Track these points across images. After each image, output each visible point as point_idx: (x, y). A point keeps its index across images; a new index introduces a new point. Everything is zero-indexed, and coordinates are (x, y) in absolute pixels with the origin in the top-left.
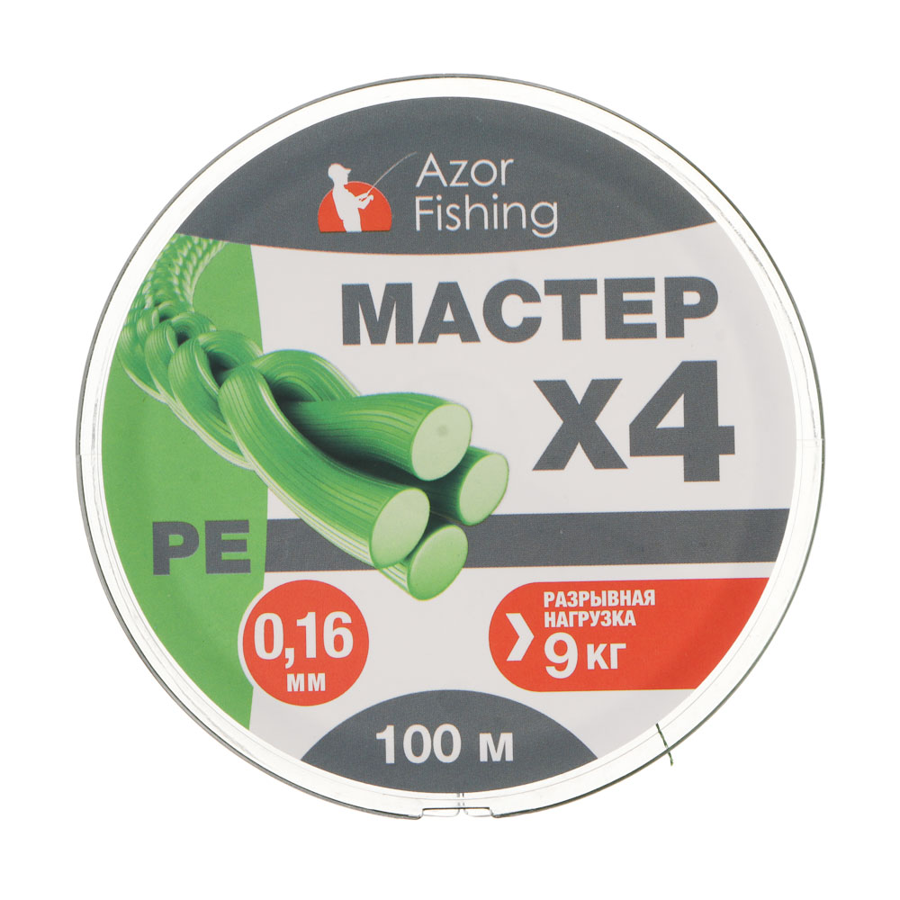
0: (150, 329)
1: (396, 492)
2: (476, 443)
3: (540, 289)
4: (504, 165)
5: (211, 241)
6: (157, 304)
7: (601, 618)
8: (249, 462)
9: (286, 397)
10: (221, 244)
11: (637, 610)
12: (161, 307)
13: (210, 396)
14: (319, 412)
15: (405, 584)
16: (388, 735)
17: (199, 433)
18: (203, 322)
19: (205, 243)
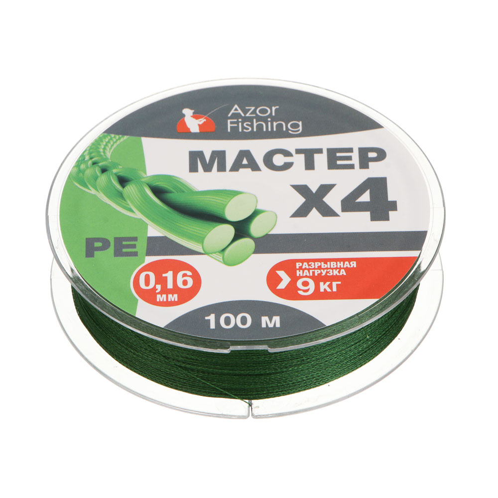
0: (87, 167)
1: (217, 226)
2: (259, 207)
3: (293, 152)
4: (274, 108)
5: (121, 136)
6: (91, 158)
7: (327, 272)
8: (138, 215)
9: (158, 192)
10: (126, 137)
11: (346, 269)
12: (93, 160)
13: (118, 191)
14: (175, 197)
15: (222, 260)
16: (212, 318)
17: (112, 205)
18: (115, 165)
19: (117, 137)
